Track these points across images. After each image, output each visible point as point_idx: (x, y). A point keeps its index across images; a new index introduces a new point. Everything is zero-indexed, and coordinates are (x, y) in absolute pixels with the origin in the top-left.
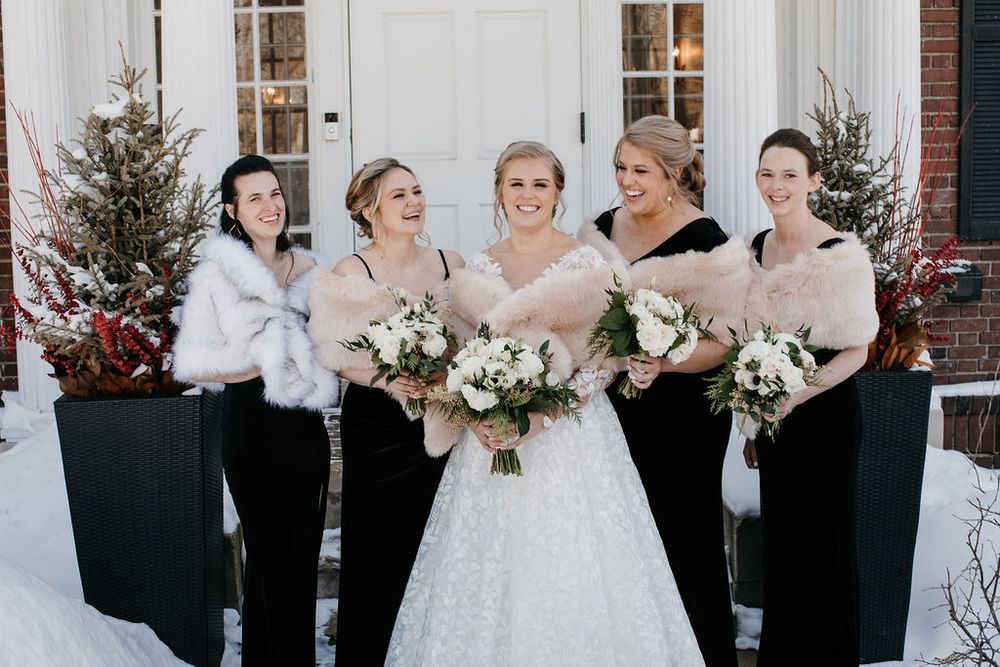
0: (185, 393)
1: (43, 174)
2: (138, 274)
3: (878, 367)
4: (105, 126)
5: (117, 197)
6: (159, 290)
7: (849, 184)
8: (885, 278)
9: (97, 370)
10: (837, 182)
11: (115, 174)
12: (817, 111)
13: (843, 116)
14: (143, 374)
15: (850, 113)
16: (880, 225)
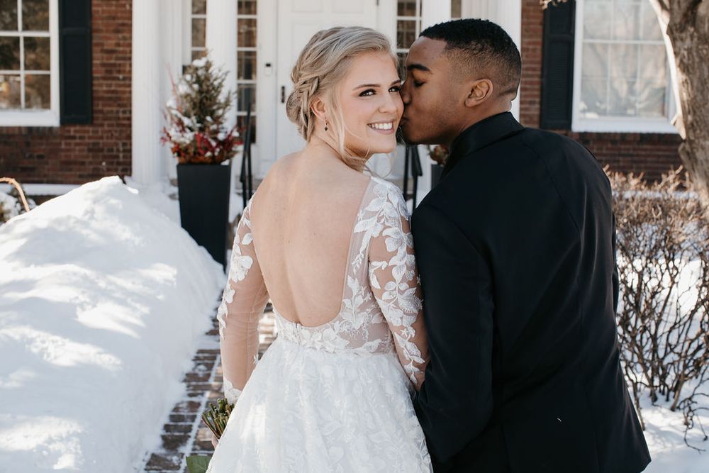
0: (222, 164)
1: (174, 85)
2: (208, 121)
4: (197, 69)
5: (201, 94)
6: (214, 127)
11: (201, 85)
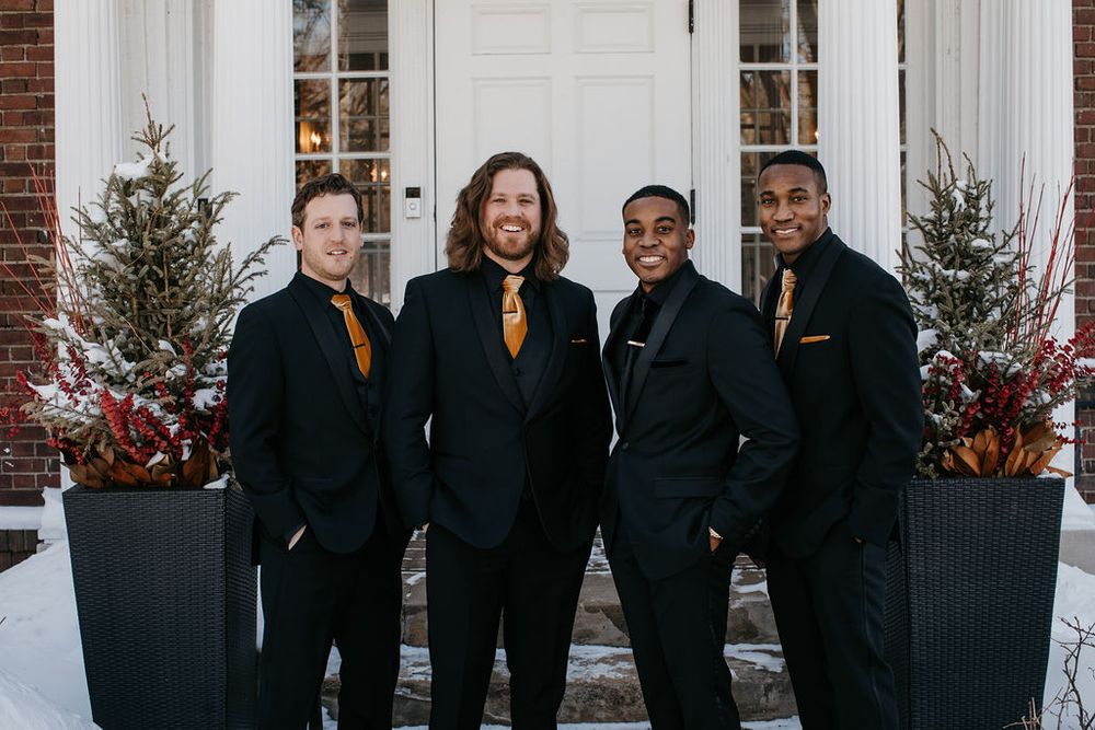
0: (207, 487)
1: (62, 240)
3: (1000, 473)
4: (127, 188)
5: (138, 266)
6: (180, 370)
7: (968, 262)
8: (1007, 369)
9: (110, 457)
10: (953, 259)
11: (136, 240)
12: (931, 178)
13: (961, 184)
14: (160, 463)
15: (969, 181)
16: (1004, 310)
